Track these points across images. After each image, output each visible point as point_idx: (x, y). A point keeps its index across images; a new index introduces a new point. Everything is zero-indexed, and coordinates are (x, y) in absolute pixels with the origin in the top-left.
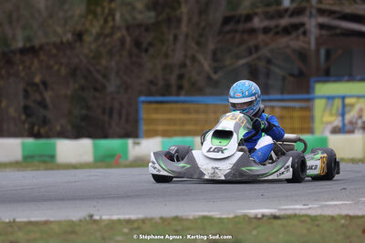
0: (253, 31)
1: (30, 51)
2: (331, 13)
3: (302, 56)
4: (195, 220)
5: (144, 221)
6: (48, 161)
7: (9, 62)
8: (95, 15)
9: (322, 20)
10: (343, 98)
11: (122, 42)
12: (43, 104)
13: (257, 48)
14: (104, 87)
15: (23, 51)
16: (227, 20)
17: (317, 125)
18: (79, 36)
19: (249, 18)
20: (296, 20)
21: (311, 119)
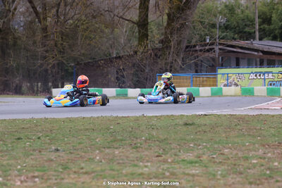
0: (196, 50)
1: (119, 58)
2: (224, 44)
3: (213, 59)
4: (178, 116)
5: (161, 116)
6: (125, 96)
7: (111, 62)
8: (141, 45)
9: (220, 47)
10: (228, 74)
11: (151, 55)
12: (123, 76)
13: (198, 57)
14: (144, 70)
15: (116, 58)
16: (187, 47)
17: (219, 83)
18: (136, 52)
19: (195, 46)
20: (211, 47)
21: (217, 81)
